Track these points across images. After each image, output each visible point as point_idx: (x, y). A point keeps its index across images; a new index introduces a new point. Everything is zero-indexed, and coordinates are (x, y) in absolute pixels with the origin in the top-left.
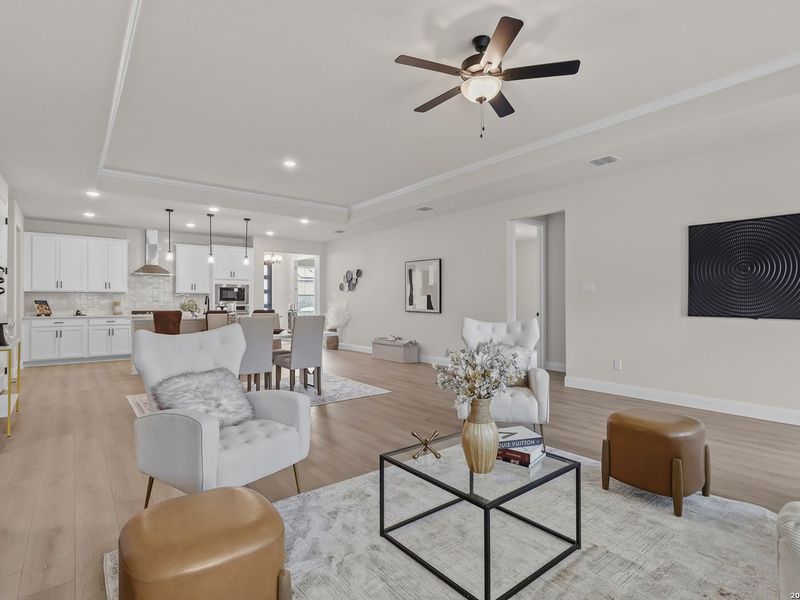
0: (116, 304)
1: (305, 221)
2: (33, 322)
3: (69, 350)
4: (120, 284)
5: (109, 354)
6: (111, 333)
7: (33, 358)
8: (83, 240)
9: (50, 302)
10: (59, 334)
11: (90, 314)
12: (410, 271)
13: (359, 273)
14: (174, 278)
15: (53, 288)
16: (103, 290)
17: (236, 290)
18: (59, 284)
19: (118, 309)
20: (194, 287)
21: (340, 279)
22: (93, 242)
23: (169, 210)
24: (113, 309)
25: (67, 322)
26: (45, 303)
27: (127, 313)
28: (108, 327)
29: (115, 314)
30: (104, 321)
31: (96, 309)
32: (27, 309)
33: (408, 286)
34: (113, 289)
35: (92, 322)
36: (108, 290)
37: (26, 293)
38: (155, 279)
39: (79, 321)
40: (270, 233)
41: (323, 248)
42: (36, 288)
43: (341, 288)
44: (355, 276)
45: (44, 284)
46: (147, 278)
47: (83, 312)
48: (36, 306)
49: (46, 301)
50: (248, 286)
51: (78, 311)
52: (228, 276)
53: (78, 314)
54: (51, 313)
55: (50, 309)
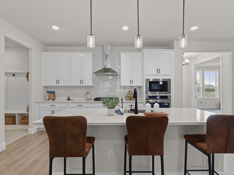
2: (41, 105)
10: (53, 112)
17: (161, 83)
18: (57, 81)
19: (89, 96)
20: (131, 81)
25: (57, 105)
29: (87, 99)
32: (43, 96)
34: (84, 84)
35: (70, 105)
39: (63, 105)
47: (71, 98)
48: (47, 94)
49: (54, 92)
50: (170, 80)
51: (69, 97)
52: (155, 73)
53: (69, 99)
54: (55, 99)
55: (55, 96)
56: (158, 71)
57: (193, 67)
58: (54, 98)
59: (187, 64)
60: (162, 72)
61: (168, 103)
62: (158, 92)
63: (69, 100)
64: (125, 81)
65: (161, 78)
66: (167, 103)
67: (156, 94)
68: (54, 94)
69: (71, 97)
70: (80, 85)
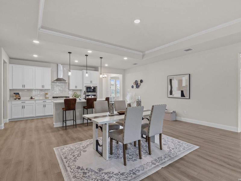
0: (46, 94)
1: (126, 58)
2: (13, 102)
3: (28, 113)
4: (48, 86)
5: (44, 115)
6: (44, 106)
7: (13, 118)
8: (34, 68)
9: (20, 93)
10: (23, 107)
11: (36, 98)
12: (171, 80)
13: (141, 81)
14: (69, 83)
15: (21, 88)
16: (41, 88)
17: (93, 88)
18: (24, 86)
19: (47, 96)
20: (76, 87)
21: (132, 83)
22: (37, 69)
23: (70, 53)
24: (45, 96)
25: (26, 102)
26: (18, 94)
27: (51, 98)
28: (44, 104)
29: (46, 98)
30: (42, 101)
31: (38, 96)
32: (11, 96)
33: (169, 86)
34: (45, 88)
35: (37, 102)
36: (43, 88)
37: (10, 90)
38: (61, 84)
39: (32, 102)
40: (106, 65)
41: (123, 71)
42: (14, 88)
43: (133, 87)
44: (139, 82)
45: (17, 86)
46: (58, 83)
47: (33, 98)
48: (14, 95)
50: (97, 86)
52: (90, 83)
53: (31, 98)
54: (21, 98)
55: (20, 96)
56: (91, 82)
57: (109, 79)
59: (105, 77)
60: (93, 83)
62: (90, 93)
64: (72, 87)
65: (92, 86)
67: (89, 94)
70: (42, 89)
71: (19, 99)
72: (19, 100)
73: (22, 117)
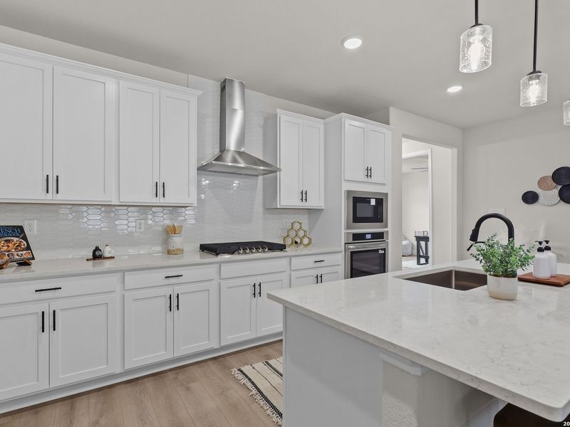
0: (171, 231)
4: (183, 189)
6: (173, 303)
9: (32, 229)
10: (48, 322)
15: (37, 194)
16: (150, 199)
17: (373, 202)
18: (52, 184)
19: (177, 241)
20: (304, 196)
26: (19, 231)
28: (168, 291)
29: (169, 252)
30: (159, 276)
34: (170, 198)
43: (530, 198)
47: (107, 252)
49: (21, 228)
50: (386, 194)
51: (97, 249)
53: (97, 255)
54: (33, 258)
55: (28, 248)
56: (369, 172)
58: (25, 254)
61: (384, 249)
63: (97, 261)
66: (382, 249)
68: (25, 238)
69: (108, 249)
70: (155, 201)
71: (24, 263)
72: (24, 269)
73: (44, 386)
